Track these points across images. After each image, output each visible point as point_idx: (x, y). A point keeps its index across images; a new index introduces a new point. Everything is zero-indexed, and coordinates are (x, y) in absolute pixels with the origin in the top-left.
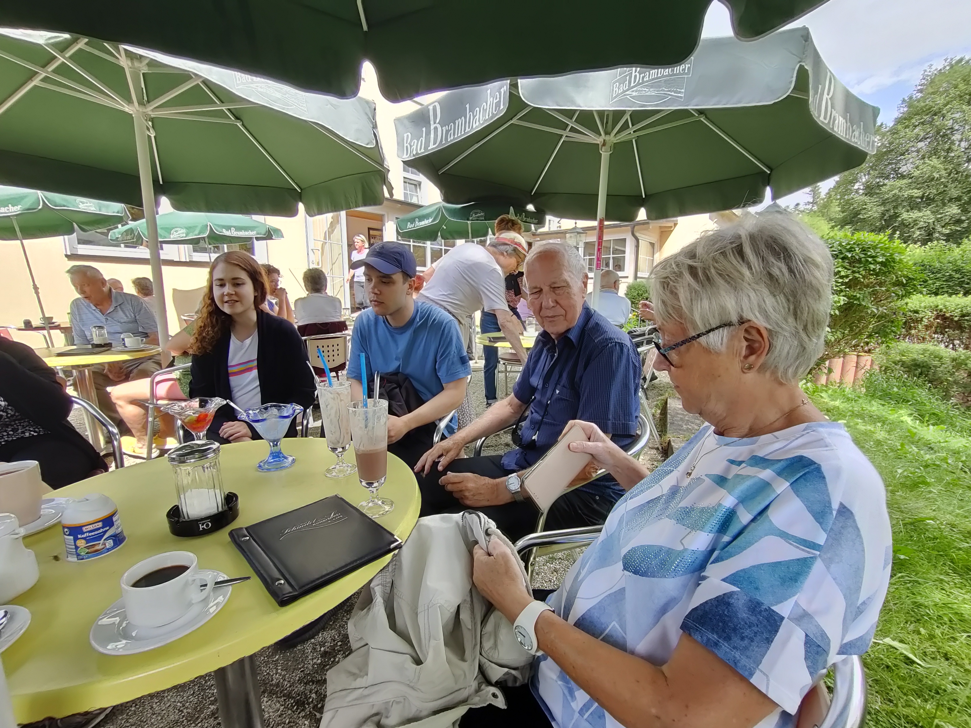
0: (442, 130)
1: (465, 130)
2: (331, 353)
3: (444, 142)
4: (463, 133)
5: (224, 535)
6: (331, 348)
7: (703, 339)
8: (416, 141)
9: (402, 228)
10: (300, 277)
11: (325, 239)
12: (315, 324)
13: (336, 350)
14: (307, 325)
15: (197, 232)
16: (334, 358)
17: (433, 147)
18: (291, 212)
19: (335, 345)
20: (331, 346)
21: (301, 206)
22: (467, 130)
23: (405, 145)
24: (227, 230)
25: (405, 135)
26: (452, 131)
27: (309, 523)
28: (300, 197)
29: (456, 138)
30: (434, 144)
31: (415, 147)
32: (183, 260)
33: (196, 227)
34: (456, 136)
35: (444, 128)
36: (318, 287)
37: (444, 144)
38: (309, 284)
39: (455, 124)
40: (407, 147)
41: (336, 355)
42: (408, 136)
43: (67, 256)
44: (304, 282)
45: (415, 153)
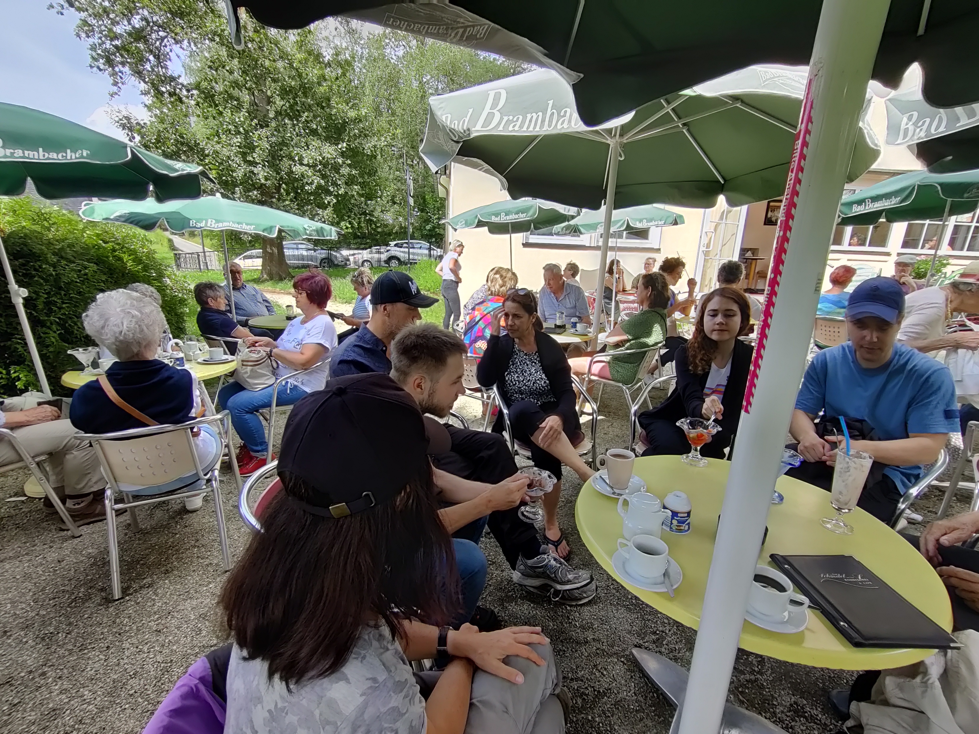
8: (928, 119)
9: (845, 211)
11: (721, 219)
15: (617, 226)
21: (721, 198)
24: (640, 222)
25: (906, 116)
31: (924, 127)
32: (592, 245)
40: (907, 129)
42: (911, 116)
43: (523, 244)
45: (922, 134)
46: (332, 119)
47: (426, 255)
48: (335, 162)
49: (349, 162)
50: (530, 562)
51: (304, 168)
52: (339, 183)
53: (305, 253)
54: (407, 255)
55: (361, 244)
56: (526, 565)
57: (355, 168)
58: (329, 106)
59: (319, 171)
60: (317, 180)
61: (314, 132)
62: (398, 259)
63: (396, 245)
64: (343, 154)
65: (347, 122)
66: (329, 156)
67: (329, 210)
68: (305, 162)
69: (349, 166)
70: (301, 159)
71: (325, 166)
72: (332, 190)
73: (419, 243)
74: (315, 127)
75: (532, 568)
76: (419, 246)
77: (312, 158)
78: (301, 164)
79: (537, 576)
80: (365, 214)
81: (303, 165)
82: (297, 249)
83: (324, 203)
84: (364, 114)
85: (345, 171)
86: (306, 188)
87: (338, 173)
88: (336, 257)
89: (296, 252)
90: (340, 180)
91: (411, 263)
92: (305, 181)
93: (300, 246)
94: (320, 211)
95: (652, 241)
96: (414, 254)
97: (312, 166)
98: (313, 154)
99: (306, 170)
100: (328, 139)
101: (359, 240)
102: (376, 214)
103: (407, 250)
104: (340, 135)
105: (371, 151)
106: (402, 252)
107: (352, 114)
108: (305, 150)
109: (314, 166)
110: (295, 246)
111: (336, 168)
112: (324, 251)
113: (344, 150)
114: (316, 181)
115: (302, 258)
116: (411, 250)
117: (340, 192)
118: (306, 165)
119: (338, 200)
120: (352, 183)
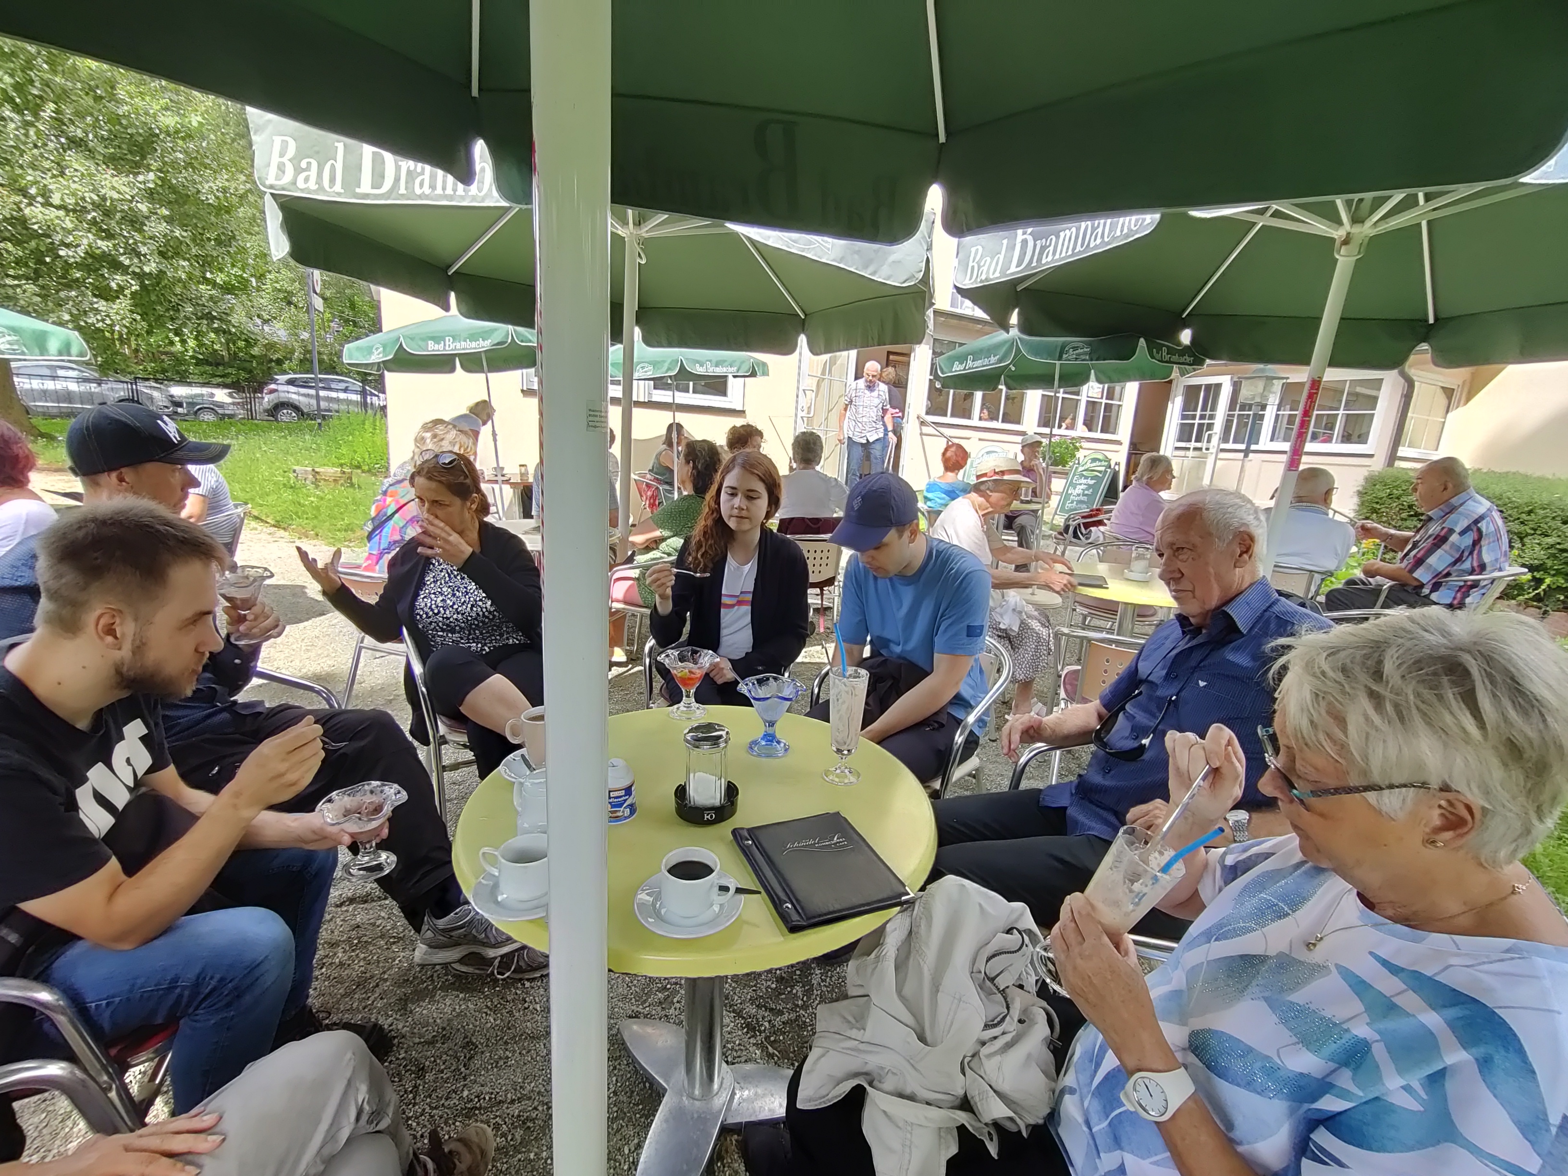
0: (1035, 246)
1: (1074, 248)
2: (818, 561)
3: (1034, 264)
4: (1070, 253)
5: (726, 828)
6: (818, 555)
7: (1371, 796)
8: (988, 259)
9: (945, 370)
10: (789, 441)
11: (823, 373)
12: (803, 519)
13: (824, 558)
14: (793, 519)
15: (665, 369)
16: (821, 569)
17: (1014, 270)
18: (786, 347)
19: (825, 551)
20: (819, 552)
21: (802, 340)
22: (1078, 248)
23: (971, 264)
24: (701, 365)
25: (973, 250)
26: (1051, 248)
27: (812, 842)
28: (802, 325)
29: (1057, 261)
30: (1018, 266)
31: (985, 268)
32: (641, 399)
33: (664, 362)
34: (1057, 256)
35: (1038, 242)
36: (810, 456)
37: (1035, 268)
38: (800, 451)
39: (1058, 237)
40: (973, 267)
41: (824, 565)
42: (977, 251)
43: (522, 391)
44: (794, 449)
45: (983, 277)
46: (121, 124)
47: (356, 403)
48: (130, 208)
49: (165, 212)
50: (442, 923)
51: (53, 213)
52: (143, 250)
53: (73, 387)
54: (314, 402)
55: (214, 376)
56: (435, 930)
57: (183, 226)
58: (113, 98)
59: (94, 222)
60: (87, 240)
61: (77, 143)
62: (296, 408)
63: (291, 382)
64: (151, 195)
65: (157, 135)
66: (116, 196)
67: (123, 304)
68: (56, 199)
69: (169, 220)
70: (45, 193)
71: (108, 214)
72: (127, 262)
73: (343, 381)
74: (79, 133)
75: (445, 931)
76: (342, 386)
77: (74, 194)
78: (47, 204)
79: (455, 944)
80: (210, 318)
81: (52, 205)
82: (54, 378)
83: (111, 289)
84: (195, 124)
85: (157, 228)
86: (61, 253)
87: (140, 231)
88: (151, 398)
89: (50, 385)
90: (144, 244)
91: (324, 417)
92: (57, 238)
93: (61, 373)
94: (101, 305)
95: (732, 399)
96: (329, 399)
97: (74, 211)
98: (74, 186)
99: (58, 217)
100: (112, 161)
101: (208, 368)
102: (234, 319)
103: (312, 392)
104: (143, 157)
105: (217, 198)
106: (304, 395)
107: (169, 121)
108: (54, 176)
109: (78, 211)
110: (47, 372)
111: (135, 222)
112: (121, 386)
113: (152, 186)
114: (85, 241)
115: (68, 396)
116: (322, 393)
117: (147, 269)
118: (58, 208)
119: (143, 286)
120: (177, 254)
